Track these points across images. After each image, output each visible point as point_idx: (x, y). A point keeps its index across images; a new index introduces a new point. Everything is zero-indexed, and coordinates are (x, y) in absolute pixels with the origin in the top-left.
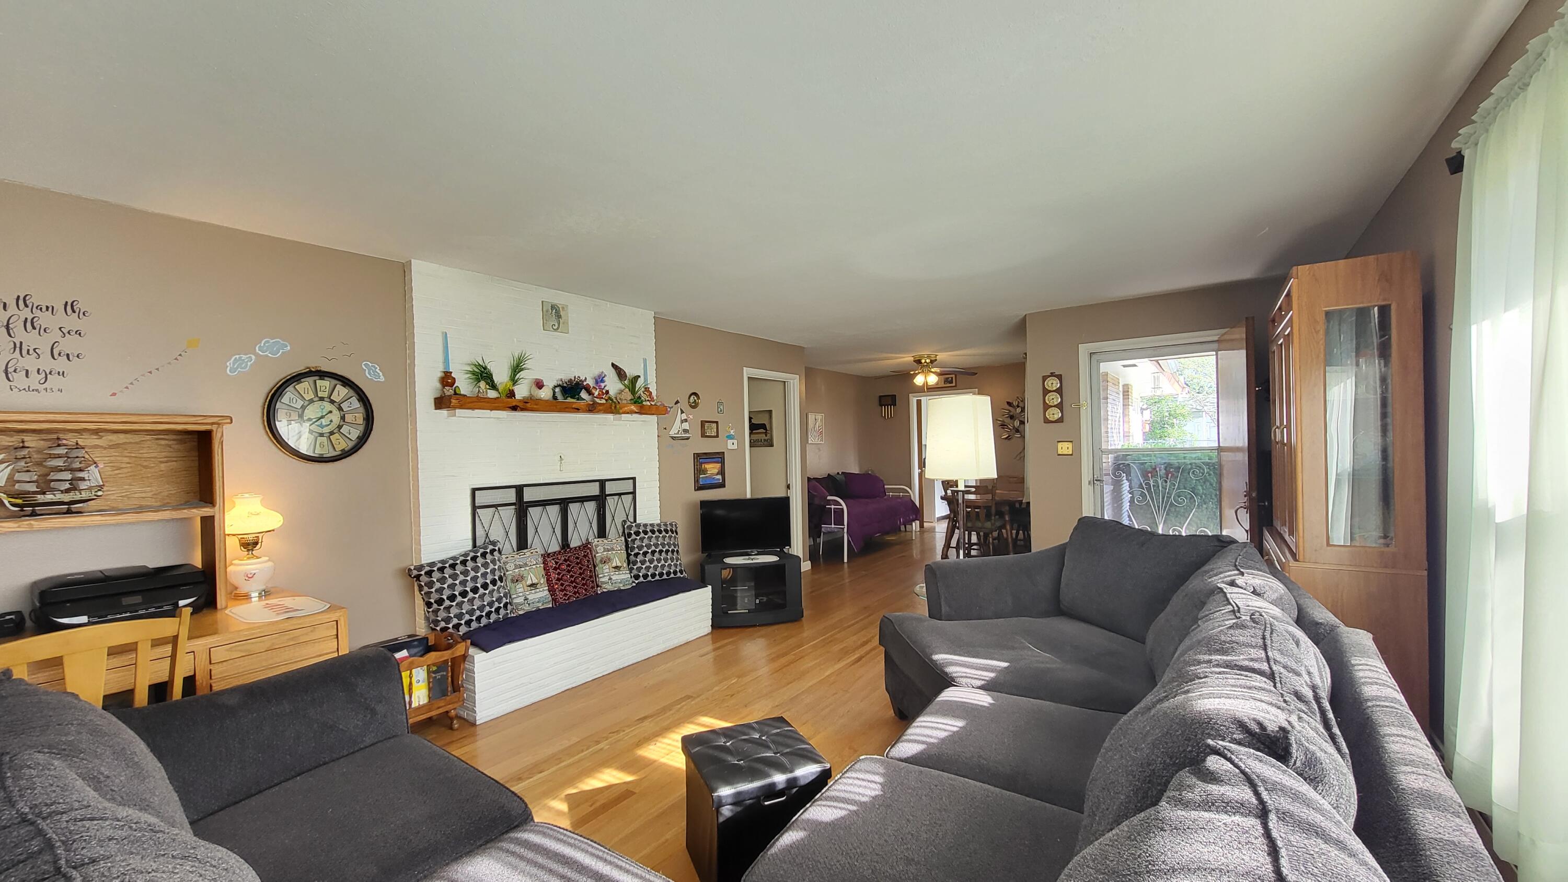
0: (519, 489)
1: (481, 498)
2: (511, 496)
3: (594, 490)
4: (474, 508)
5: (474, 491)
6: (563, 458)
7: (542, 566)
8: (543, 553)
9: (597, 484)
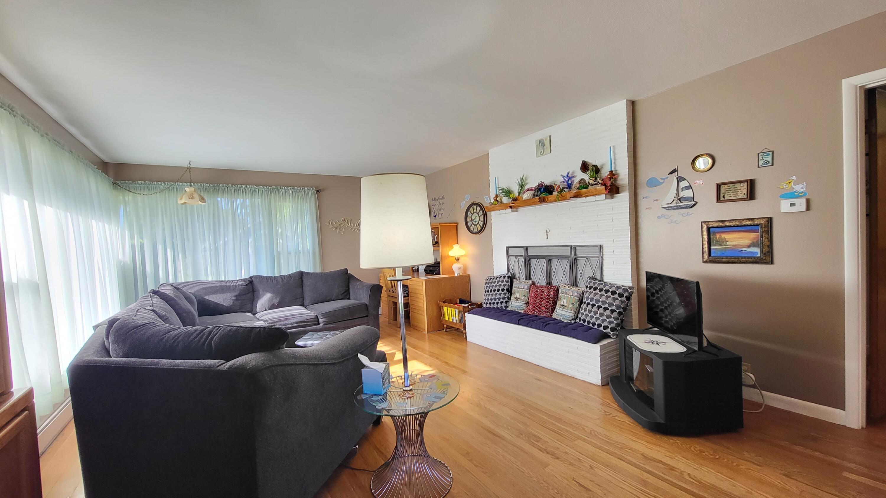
0: (526, 249)
1: (512, 251)
2: (521, 252)
3: (567, 252)
4: (508, 256)
5: (508, 248)
6: (548, 231)
7: (526, 290)
8: (530, 284)
9: (569, 248)
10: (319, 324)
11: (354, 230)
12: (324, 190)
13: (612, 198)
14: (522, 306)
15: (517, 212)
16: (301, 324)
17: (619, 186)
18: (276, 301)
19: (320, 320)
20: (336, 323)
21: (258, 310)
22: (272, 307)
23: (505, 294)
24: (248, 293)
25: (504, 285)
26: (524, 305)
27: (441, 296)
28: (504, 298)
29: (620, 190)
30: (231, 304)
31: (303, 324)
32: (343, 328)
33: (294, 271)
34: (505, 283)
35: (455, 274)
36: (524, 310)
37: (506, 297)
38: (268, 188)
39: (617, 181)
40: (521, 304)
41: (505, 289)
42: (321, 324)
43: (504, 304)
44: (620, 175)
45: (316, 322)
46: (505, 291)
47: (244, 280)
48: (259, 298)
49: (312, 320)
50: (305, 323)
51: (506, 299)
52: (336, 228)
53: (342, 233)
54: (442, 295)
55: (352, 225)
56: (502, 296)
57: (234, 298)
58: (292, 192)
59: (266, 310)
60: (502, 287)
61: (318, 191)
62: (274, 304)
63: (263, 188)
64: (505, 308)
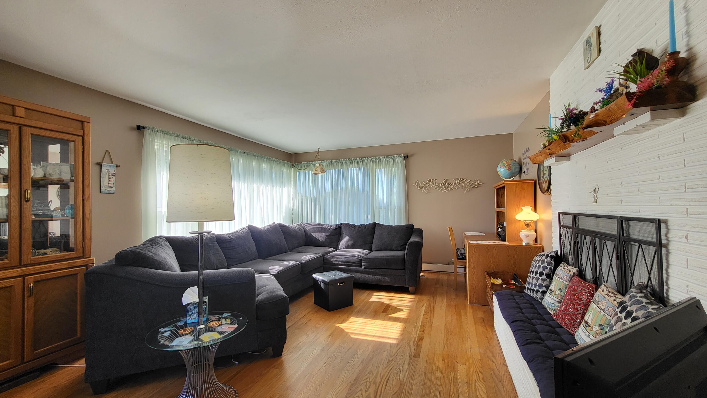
0: (574, 217)
4: (560, 227)
5: (560, 214)
6: (597, 190)
7: (565, 282)
8: (572, 274)
9: (615, 221)
10: (362, 267)
11: (439, 189)
12: (412, 155)
13: (683, 114)
14: (553, 305)
15: (570, 160)
16: (348, 263)
17: (695, 84)
18: (350, 243)
19: (363, 264)
20: (375, 269)
21: (340, 248)
22: (348, 247)
23: (543, 280)
24: (336, 235)
25: (545, 268)
26: (557, 304)
27: (490, 266)
28: (541, 286)
29: (698, 93)
30: (324, 241)
31: (349, 264)
32: (381, 274)
33: (370, 223)
34: (545, 264)
35: (522, 243)
36: (554, 312)
37: (544, 285)
38: (369, 159)
39: (694, 73)
40: (553, 301)
41: (545, 273)
42: (363, 267)
43: (539, 295)
44: (698, 56)
45: (359, 265)
46: (544, 277)
47: (336, 225)
48: (342, 239)
49: (356, 262)
50: (351, 264)
51: (544, 289)
52: (421, 188)
53: (427, 193)
54: (492, 265)
55: (437, 185)
56: (540, 282)
57: (326, 237)
58: (386, 160)
59: (344, 249)
60: (541, 270)
61: (406, 157)
62: (349, 245)
63: (365, 159)
64: (540, 301)
